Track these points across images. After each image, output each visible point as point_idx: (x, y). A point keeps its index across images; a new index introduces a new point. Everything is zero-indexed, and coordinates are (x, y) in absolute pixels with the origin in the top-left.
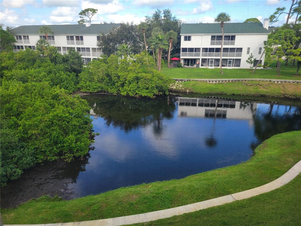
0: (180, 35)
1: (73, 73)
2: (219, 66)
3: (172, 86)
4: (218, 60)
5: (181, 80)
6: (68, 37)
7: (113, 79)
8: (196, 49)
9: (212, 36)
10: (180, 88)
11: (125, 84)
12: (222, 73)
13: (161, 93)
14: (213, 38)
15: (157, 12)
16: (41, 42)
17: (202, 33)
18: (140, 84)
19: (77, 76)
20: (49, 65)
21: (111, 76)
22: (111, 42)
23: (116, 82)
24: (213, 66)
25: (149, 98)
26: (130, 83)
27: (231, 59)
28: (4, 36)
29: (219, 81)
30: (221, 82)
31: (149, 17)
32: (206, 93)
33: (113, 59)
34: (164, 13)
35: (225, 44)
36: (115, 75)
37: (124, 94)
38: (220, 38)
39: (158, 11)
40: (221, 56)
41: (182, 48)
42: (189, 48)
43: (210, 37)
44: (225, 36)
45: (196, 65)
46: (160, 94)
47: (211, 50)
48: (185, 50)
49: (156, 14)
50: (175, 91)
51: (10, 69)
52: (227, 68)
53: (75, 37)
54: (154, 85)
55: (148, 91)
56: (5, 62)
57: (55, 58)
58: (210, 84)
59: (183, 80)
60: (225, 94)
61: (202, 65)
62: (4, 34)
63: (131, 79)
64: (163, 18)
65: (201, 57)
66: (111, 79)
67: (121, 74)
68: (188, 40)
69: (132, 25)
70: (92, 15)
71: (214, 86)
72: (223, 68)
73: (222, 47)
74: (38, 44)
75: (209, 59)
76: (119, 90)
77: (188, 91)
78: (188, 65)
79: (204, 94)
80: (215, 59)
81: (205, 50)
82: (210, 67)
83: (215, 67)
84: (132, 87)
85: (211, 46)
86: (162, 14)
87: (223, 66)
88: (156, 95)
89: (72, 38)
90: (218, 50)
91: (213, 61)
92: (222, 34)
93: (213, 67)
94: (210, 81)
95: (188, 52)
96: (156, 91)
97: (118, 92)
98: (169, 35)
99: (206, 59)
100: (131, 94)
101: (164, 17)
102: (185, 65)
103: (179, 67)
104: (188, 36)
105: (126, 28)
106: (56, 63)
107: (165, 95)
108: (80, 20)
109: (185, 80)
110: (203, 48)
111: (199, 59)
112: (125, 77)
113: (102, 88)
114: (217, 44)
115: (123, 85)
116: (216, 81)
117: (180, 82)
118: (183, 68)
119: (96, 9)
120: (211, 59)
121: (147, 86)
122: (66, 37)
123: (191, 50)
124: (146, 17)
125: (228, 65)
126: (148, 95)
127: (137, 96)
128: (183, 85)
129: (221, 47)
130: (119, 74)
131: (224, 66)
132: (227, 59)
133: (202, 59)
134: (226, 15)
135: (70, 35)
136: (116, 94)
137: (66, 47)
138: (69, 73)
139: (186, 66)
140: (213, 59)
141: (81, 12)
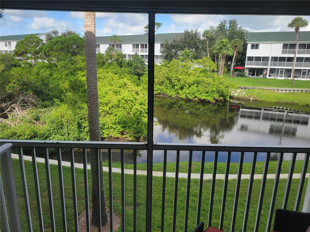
0: (247, 43)
1: (136, 76)
2: (290, 77)
3: (234, 93)
4: (289, 71)
5: (245, 88)
6: (134, 45)
7: (172, 82)
8: (264, 58)
9: (283, 44)
10: (243, 95)
11: (184, 87)
12: (294, 83)
13: (222, 98)
14: (285, 46)
15: (222, 23)
16: (109, 49)
17: (272, 41)
18: (200, 88)
19: (139, 79)
20: (116, 68)
21: (171, 79)
22: (173, 49)
23: (176, 85)
24: (283, 76)
25: (208, 102)
26: (190, 87)
27: (306, 70)
28: (81, 42)
29: (289, 90)
30: (292, 91)
31: (214, 27)
32: (272, 102)
33: (174, 64)
34: (230, 23)
35: (299, 53)
36: (175, 79)
37: (183, 96)
38: (293, 46)
39: (223, 21)
40: (294, 66)
41: (248, 57)
42: (255, 57)
43: (281, 45)
44: (299, 44)
45: (262, 75)
46: (220, 99)
47: (282, 59)
48: (251, 59)
49: (221, 24)
50: (237, 98)
51: (83, 70)
52: (301, 79)
53: (140, 45)
54: (214, 89)
55: (208, 94)
56: (79, 64)
57: (121, 63)
58: (279, 93)
59: (246, 87)
60: (297, 104)
61: (270, 76)
62: (80, 41)
63: (191, 82)
64: (228, 28)
65: (269, 67)
66: (171, 82)
67: (181, 77)
68: (255, 49)
69: (196, 33)
70: (157, 29)
71: (283, 96)
72: (295, 79)
73: (295, 56)
74: (107, 51)
75: (278, 69)
76: (178, 93)
77: (251, 99)
78: (253, 75)
79: (271, 103)
80: (286, 69)
81: (275, 59)
82: (279, 78)
83: (286, 78)
84: (192, 90)
85: (282, 54)
86: (227, 24)
87: (295, 77)
88: (216, 100)
89: (137, 46)
90: (290, 59)
91: (283, 71)
92: (296, 42)
93: (283, 78)
94: (278, 90)
95: (255, 61)
96: (216, 96)
97: (177, 95)
98: (235, 43)
99: (275, 69)
100: (190, 97)
101: (230, 28)
102: (250, 74)
103: (243, 77)
104: (255, 44)
105: (190, 35)
106: (121, 67)
107: (225, 100)
108: (145, 33)
109: (249, 87)
110: (272, 58)
111: (267, 69)
112: (185, 80)
113: (162, 90)
114: (289, 53)
115: (182, 88)
116: (286, 90)
117: (243, 90)
118: (247, 78)
119: (161, 23)
120: (281, 69)
121: (207, 90)
122: (132, 45)
123: (258, 59)
124: (211, 27)
125: (301, 76)
126: (208, 99)
127: (196, 99)
128: (247, 92)
129: (293, 56)
130: (180, 77)
131: (297, 77)
132: (301, 70)
133: (270, 68)
134: (303, 20)
135: (136, 43)
136: (174, 97)
137: (130, 55)
138: (132, 76)
139: (251, 76)
140: (283, 69)
141: (146, 26)
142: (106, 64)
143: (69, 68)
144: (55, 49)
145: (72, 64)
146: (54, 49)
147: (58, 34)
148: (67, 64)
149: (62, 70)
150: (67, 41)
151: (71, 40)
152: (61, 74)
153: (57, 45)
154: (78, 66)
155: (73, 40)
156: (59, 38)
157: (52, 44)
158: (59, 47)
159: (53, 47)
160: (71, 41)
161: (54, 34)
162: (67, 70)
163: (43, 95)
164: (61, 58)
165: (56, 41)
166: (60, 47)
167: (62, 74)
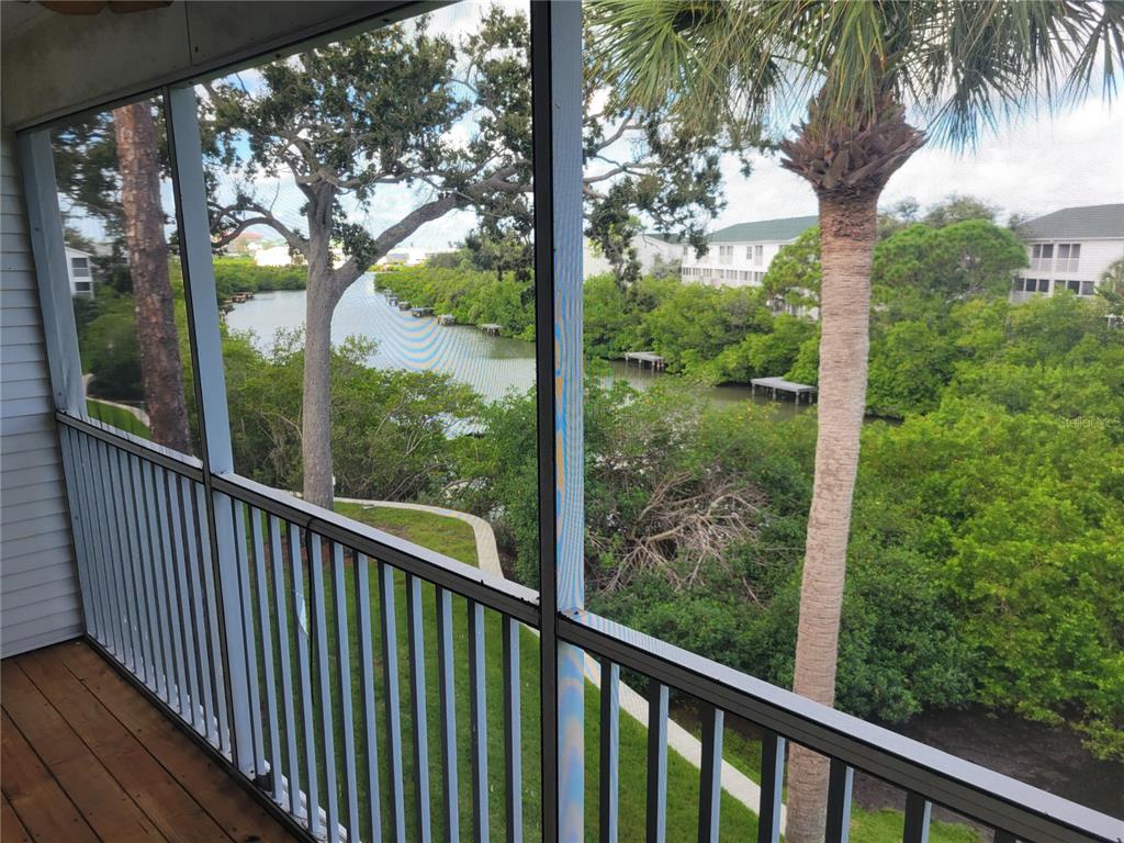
51: (981, 358)
56: (969, 333)
62: (992, 241)
74: (1109, 276)
142: (1083, 340)
143: (927, 346)
144: (889, 274)
145: (943, 333)
146: (887, 276)
147: (915, 211)
148: (921, 334)
149: (902, 353)
150: (939, 246)
151: (955, 239)
152: (894, 368)
153: (901, 260)
154: (960, 342)
155: (962, 240)
156: (914, 235)
157: (881, 260)
158: (906, 270)
159: (886, 269)
160: (955, 242)
161: (900, 214)
162: (918, 354)
163: (785, 491)
164: (905, 310)
165: (898, 247)
166: (909, 269)
167: (899, 369)
